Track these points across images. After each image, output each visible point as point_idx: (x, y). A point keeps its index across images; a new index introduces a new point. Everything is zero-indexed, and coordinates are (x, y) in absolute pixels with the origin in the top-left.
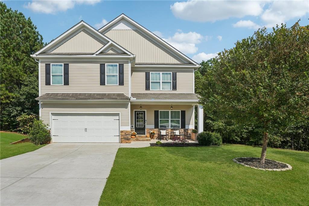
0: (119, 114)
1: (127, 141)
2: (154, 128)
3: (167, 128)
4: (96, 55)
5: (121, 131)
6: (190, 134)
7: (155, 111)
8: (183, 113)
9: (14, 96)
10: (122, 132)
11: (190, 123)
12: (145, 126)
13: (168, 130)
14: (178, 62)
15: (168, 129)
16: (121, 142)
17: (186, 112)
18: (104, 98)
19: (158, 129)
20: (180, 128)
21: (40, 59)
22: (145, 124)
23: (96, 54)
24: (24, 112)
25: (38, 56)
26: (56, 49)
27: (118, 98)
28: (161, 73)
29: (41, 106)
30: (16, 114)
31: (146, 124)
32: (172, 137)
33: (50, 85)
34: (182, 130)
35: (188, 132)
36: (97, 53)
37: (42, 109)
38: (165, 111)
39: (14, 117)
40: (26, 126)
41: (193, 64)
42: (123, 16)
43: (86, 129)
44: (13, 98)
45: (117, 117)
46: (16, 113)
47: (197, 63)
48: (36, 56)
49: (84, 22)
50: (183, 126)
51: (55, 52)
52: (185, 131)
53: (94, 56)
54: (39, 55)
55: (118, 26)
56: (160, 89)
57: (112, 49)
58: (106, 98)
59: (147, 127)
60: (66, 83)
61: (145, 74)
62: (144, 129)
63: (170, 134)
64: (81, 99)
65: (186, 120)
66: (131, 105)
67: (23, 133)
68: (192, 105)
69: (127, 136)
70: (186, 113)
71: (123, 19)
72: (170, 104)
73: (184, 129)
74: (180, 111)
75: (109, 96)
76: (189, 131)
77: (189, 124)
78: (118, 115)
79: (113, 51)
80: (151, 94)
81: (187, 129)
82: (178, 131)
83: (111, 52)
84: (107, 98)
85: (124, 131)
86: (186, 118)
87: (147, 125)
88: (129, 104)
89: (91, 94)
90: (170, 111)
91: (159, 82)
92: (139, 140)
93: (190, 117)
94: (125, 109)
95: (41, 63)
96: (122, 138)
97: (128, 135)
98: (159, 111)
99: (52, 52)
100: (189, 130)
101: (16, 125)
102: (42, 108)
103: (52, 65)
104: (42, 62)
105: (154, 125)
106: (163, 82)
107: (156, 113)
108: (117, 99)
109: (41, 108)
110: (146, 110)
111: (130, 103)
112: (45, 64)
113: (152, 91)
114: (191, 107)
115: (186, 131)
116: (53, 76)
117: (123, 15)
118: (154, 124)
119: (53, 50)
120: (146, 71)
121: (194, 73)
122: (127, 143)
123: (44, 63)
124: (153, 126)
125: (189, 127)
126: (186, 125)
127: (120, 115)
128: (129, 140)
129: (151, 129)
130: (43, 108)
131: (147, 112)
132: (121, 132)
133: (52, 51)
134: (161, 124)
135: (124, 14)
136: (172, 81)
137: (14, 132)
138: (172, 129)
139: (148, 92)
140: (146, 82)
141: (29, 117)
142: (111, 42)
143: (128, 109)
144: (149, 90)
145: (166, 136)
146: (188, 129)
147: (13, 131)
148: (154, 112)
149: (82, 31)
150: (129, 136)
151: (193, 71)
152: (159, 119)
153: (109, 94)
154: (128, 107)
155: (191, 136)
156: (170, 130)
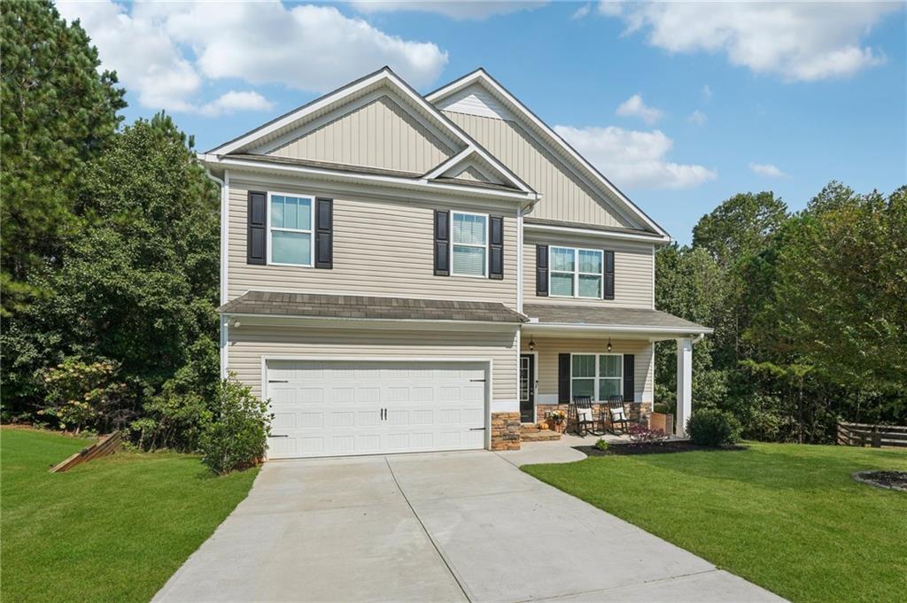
0: (488, 362)
1: (511, 444)
2: (557, 403)
3: (589, 402)
4: (430, 181)
5: (493, 414)
6: (644, 417)
7: (560, 355)
8: (629, 360)
9: (35, 293)
10: (496, 416)
11: (643, 388)
12: (532, 397)
14: (619, 225)
15: (594, 404)
16: (494, 448)
17: (635, 357)
18: (454, 316)
19: (567, 405)
20: (622, 401)
21: (226, 172)
22: (533, 391)
23: (427, 178)
24: (69, 353)
25: (224, 161)
26: (288, 144)
27: (494, 316)
28: (577, 250)
29: (229, 335)
30: (35, 359)
31: (536, 390)
33: (264, 264)
34: (627, 407)
35: (639, 413)
36: (433, 176)
37: (232, 345)
38: (586, 356)
39: (26, 369)
40: (77, 403)
41: (657, 233)
42: (480, 76)
43: (384, 413)
44: (29, 300)
45: (480, 374)
46: (34, 353)
47: (664, 231)
48: (217, 161)
49: (391, 72)
50: (629, 395)
51: (283, 153)
52: (634, 410)
53: (423, 183)
54: (231, 158)
55: (461, 101)
56: (573, 294)
57: (470, 170)
58: (457, 316)
59: (540, 399)
60: (324, 259)
61: (535, 250)
62: (529, 406)
64: (381, 316)
65: (635, 379)
66: (522, 338)
67: (63, 426)
68: (650, 341)
69: (512, 427)
70: (635, 361)
71: (477, 84)
72: (606, 336)
73: (631, 403)
74: (622, 355)
75: (465, 309)
76: (641, 409)
77: (643, 391)
78: (483, 366)
79: (473, 175)
80: (553, 307)
81: (639, 405)
82: (622, 409)
83: (466, 176)
84: (461, 316)
85: (502, 414)
86: (635, 375)
87: (539, 393)
88: (515, 333)
89: (406, 301)
90: (598, 355)
91: (572, 276)
92: (532, 439)
93: (645, 371)
94: (504, 348)
95: (230, 187)
96: (497, 436)
97: (512, 425)
98: (572, 354)
99: (272, 154)
100: (642, 406)
101: (29, 399)
102: (234, 343)
103: (272, 196)
104: (233, 184)
105: (557, 395)
106: (581, 277)
107: (564, 359)
108: (492, 320)
109: (228, 343)
110: (536, 354)
111: (518, 333)
112: (246, 192)
113: (554, 299)
114: (646, 343)
115: (635, 408)
116: (273, 236)
117: (480, 73)
118: (557, 391)
119: (279, 148)
120: (540, 243)
121: (654, 257)
122: (509, 448)
123: (244, 189)
124: (555, 398)
125: (641, 398)
126: (635, 394)
127: (491, 366)
128: (515, 439)
129: (550, 406)
130: (238, 343)
131: (539, 358)
132: (493, 418)
133: (274, 150)
134: (575, 391)
135: (484, 71)
136: (602, 275)
137: (17, 422)
138: (602, 405)
139: (542, 301)
140: (538, 272)
141: (94, 370)
142: (472, 148)
143: (513, 348)
144: (547, 295)
145: (591, 425)
146: (640, 403)
147: (15, 419)
148: (557, 357)
149: (378, 99)
150: (517, 428)
151: (651, 250)
152: (572, 378)
153: (463, 305)
154: (514, 343)
155: (647, 422)
156: (597, 408)
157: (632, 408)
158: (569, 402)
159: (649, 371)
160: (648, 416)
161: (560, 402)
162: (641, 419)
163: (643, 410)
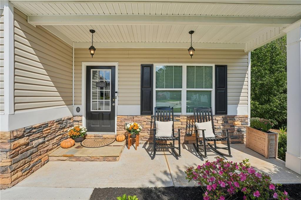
2: (140, 114)
3: (175, 114)
6: (239, 131)
7: (142, 66)
8: (222, 71)
11: (238, 100)
12: (113, 108)
13: (178, 120)
15: (179, 116)
17: (228, 68)
19: (150, 117)
20: (214, 113)
22: (115, 102)
32: (188, 139)
34: (219, 120)
35: (233, 126)
38: (172, 67)
50: (221, 108)
52: (227, 122)
59: (121, 110)
62: (111, 116)
63: (184, 131)
65: (228, 91)
70: (228, 72)
73: (224, 116)
74: (213, 66)
76: (236, 123)
77: (237, 104)
81: (233, 118)
82: (210, 123)
86: (228, 87)
90: (184, 66)
93: (240, 83)
98: (155, 65)
100: (237, 119)
105: (139, 106)
110: (117, 65)
114: (242, 53)
115: (229, 121)
118: (139, 103)
124: (136, 109)
125: (236, 111)
126: (229, 106)
129: (132, 118)
134: (158, 103)
138: (189, 118)
146: (235, 116)
148: (140, 68)
152: (155, 89)
155: (243, 135)
156: (184, 120)
157: (225, 121)
158: (152, 114)
159: (245, 83)
160: (244, 130)
161: (142, 113)
162: (235, 133)
163: (238, 123)
